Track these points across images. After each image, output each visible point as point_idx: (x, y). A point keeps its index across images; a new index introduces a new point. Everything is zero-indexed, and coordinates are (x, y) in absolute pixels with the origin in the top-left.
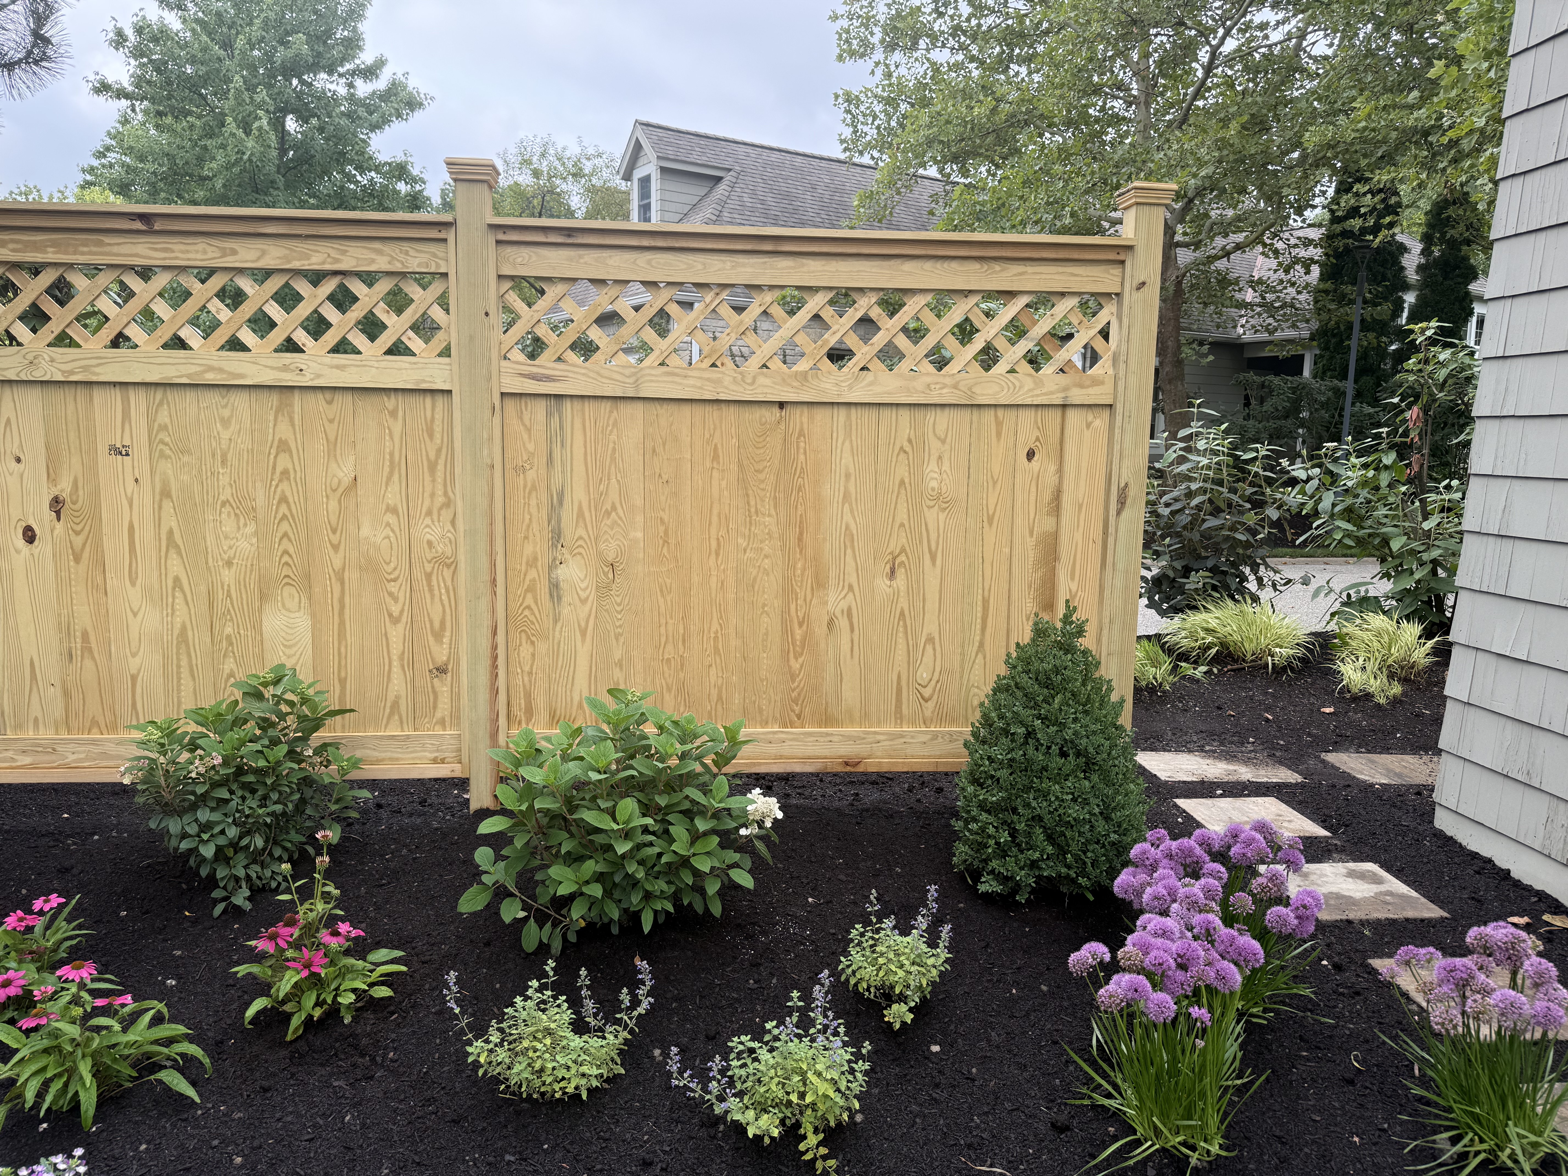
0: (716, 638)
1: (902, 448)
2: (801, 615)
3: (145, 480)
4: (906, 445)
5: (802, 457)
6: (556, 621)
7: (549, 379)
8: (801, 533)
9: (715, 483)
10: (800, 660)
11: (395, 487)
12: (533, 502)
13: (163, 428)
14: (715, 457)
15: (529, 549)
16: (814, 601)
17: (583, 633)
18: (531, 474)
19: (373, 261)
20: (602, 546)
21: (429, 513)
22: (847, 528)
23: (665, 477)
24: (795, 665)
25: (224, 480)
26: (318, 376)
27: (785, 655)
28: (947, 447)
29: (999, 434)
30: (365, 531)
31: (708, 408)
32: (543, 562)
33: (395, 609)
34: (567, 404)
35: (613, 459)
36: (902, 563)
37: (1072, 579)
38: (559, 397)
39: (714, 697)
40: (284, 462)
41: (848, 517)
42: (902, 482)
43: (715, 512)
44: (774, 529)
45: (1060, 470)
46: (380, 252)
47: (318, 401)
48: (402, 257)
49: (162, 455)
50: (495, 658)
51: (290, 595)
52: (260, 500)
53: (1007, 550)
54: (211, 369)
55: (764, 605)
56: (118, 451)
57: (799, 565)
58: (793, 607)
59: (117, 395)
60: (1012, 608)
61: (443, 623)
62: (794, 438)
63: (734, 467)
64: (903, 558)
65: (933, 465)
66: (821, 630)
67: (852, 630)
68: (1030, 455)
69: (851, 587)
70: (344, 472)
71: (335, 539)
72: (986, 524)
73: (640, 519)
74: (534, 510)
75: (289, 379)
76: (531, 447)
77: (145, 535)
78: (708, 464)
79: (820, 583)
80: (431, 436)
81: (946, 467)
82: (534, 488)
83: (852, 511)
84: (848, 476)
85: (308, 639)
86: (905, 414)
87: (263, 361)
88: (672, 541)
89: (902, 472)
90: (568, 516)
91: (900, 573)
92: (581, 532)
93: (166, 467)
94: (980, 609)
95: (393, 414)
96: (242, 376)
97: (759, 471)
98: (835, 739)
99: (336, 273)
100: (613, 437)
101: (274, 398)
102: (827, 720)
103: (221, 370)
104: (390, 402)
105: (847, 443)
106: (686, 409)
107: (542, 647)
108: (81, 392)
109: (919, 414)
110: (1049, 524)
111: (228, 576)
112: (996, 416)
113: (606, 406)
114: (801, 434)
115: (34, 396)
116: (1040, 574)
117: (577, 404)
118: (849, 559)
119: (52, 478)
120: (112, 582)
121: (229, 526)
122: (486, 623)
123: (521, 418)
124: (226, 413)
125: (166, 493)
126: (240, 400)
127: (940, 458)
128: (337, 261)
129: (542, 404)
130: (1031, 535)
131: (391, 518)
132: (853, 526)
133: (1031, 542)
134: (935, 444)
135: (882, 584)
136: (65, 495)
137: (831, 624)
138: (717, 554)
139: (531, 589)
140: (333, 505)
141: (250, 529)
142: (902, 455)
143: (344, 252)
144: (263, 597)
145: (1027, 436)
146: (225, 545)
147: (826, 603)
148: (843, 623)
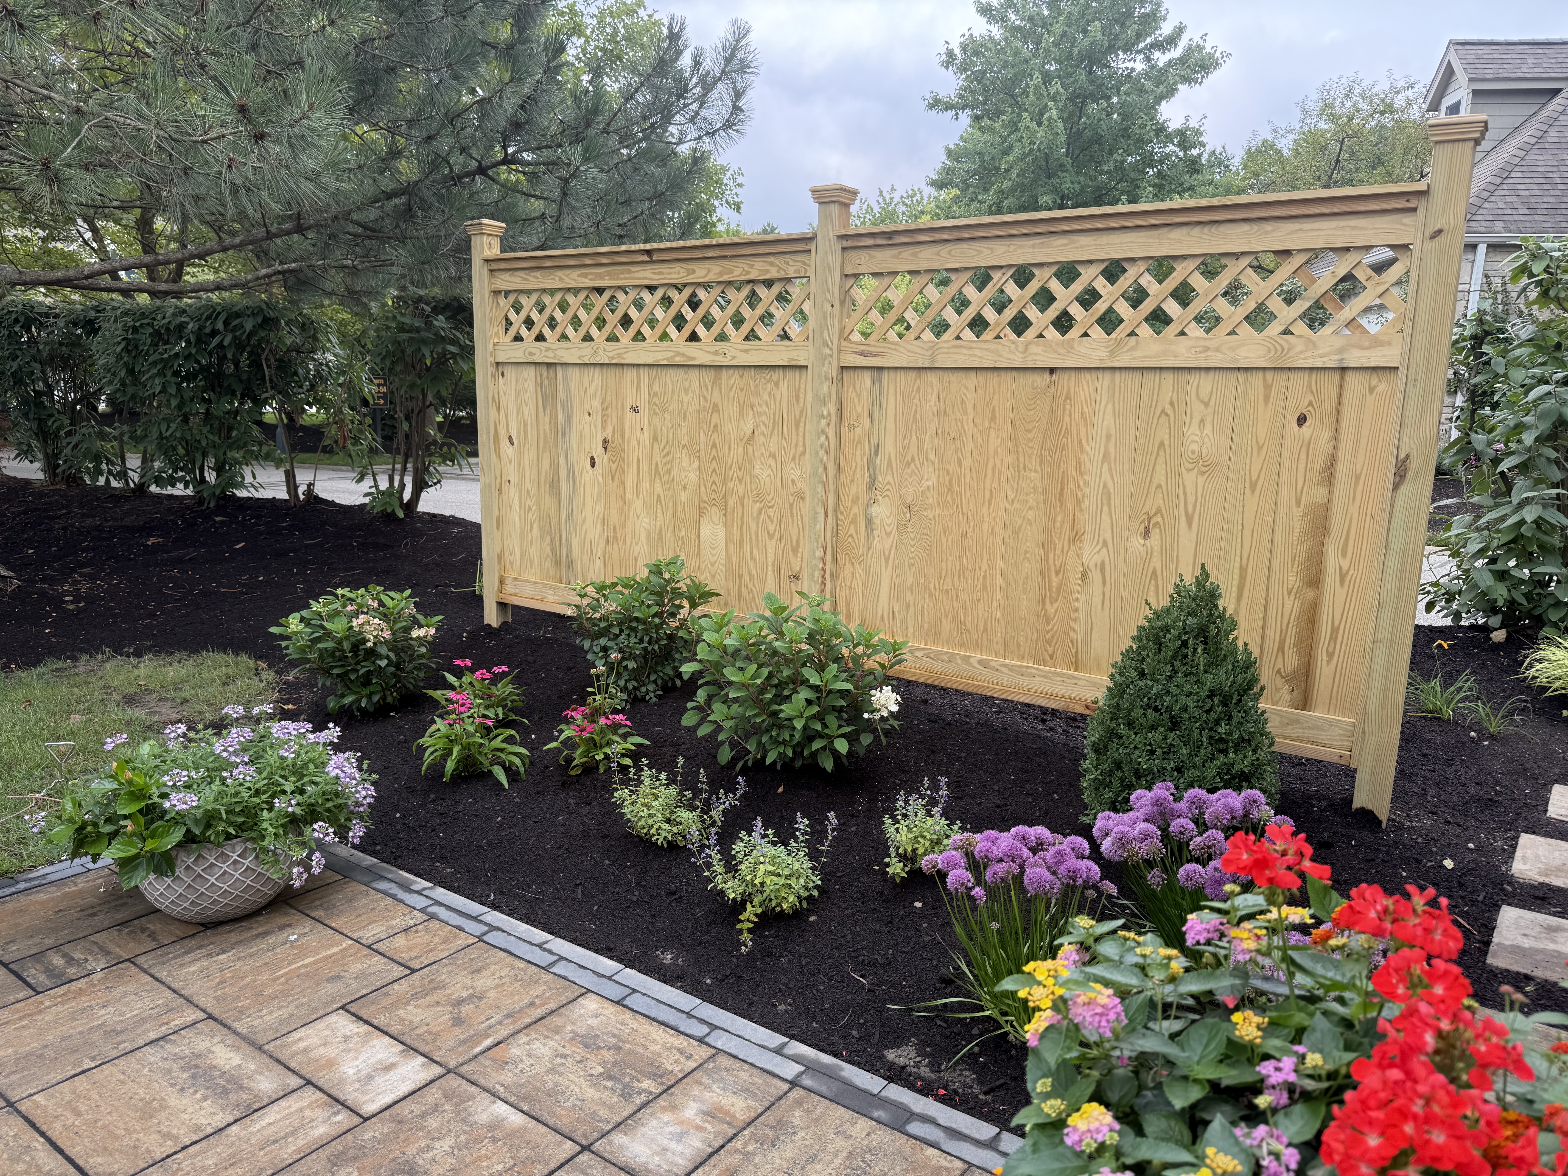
0: (985, 577)
1: (1163, 411)
2: (1058, 564)
3: (646, 429)
4: (1168, 407)
5: (1067, 419)
6: (869, 549)
7: (873, 354)
8: (1062, 489)
9: (991, 440)
10: (1055, 606)
11: (775, 439)
12: (859, 453)
13: (656, 394)
14: (993, 418)
15: (854, 490)
16: (1071, 552)
17: (887, 560)
18: (858, 430)
19: (767, 271)
20: (904, 491)
21: (794, 459)
22: (1105, 486)
23: (952, 435)
24: (1051, 610)
25: (684, 431)
26: (734, 358)
27: (1042, 598)
28: (1210, 410)
29: (1267, 398)
30: (757, 470)
31: (990, 375)
32: (863, 500)
33: (771, 528)
34: (885, 374)
35: (915, 419)
36: (1157, 523)
37: (1344, 555)
38: (880, 369)
39: (981, 628)
40: (715, 419)
41: (1106, 476)
42: (1162, 444)
43: (990, 466)
44: (1039, 484)
45: (1336, 437)
46: (772, 264)
47: (734, 375)
48: (784, 266)
49: (655, 413)
50: (824, 572)
51: (714, 512)
52: (702, 446)
53: (1271, 519)
54: (678, 354)
55: (1026, 552)
56: (635, 410)
57: (1059, 518)
58: (1051, 556)
59: (634, 371)
60: (1272, 580)
61: (798, 541)
62: (1061, 401)
63: (1008, 427)
64: (1158, 519)
65: (1195, 428)
66: (1074, 580)
67: (1104, 583)
68: (1302, 420)
69: (1105, 543)
70: (748, 426)
71: (740, 474)
72: (1248, 491)
73: (931, 469)
74: (858, 459)
75: (719, 360)
76: (859, 409)
77: (645, 465)
78: (987, 424)
79: (1076, 536)
80: (798, 401)
81: (1208, 430)
82: (859, 442)
83: (1110, 470)
84: (1109, 437)
85: (723, 545)
86: (1169, 377)
87: (706, 348)
88: (955, 489)
89: (1163, 434)
90: (881, 464)
91: (1155, 533)
92: (889, 478)
93: (656, 420)
94: (1236, 577)
95: (777, 384)
96: (694, 359)
97: (1030, 431)
98: (1081, 683)
99: (749, 282)
100: (916, 401)
101: (712, 373)
102: (1077, 665)
103: (683, 355)
104: (775, 375)
105: (1110, 406)
106: (972, 376)
107: (859, 569)
108: (618, 370)
109: (1183, 377)
110: (1319, 494)
111: (684, 496)
112: (1264, 379)
113: (913, 374)
114: (1068, 397)
115: (597, 372)
116: (1305, 547)
117: (892, 374)
118: (1104, 515)
119: (604, 428)
120: (628, 496)
121: (685, 463)
122: (820, 543)
123: (854, 386)
124: (687, 384)
125: (655, 439)
126: (694, 374)
127: (1202, 421)
128: (748, 273)
129: (868, 375)
130: (1298, 503)
131: (771, 461)
132: (1110, 485)
133: (1297, 512)
134: (1198, 407)
135: (1136, 543)
136: (609, 438)
137: (1084, 575)
138: (990, 503)
139: (854, 521)
140: (741, 450)
141: (696, 465)
142: (1163, 418)
143: (752, 266)
144: (701, 513)
145: (1299, 400)
146: (684, 474)
147: (1081, 556)
148: (1096, 576)
